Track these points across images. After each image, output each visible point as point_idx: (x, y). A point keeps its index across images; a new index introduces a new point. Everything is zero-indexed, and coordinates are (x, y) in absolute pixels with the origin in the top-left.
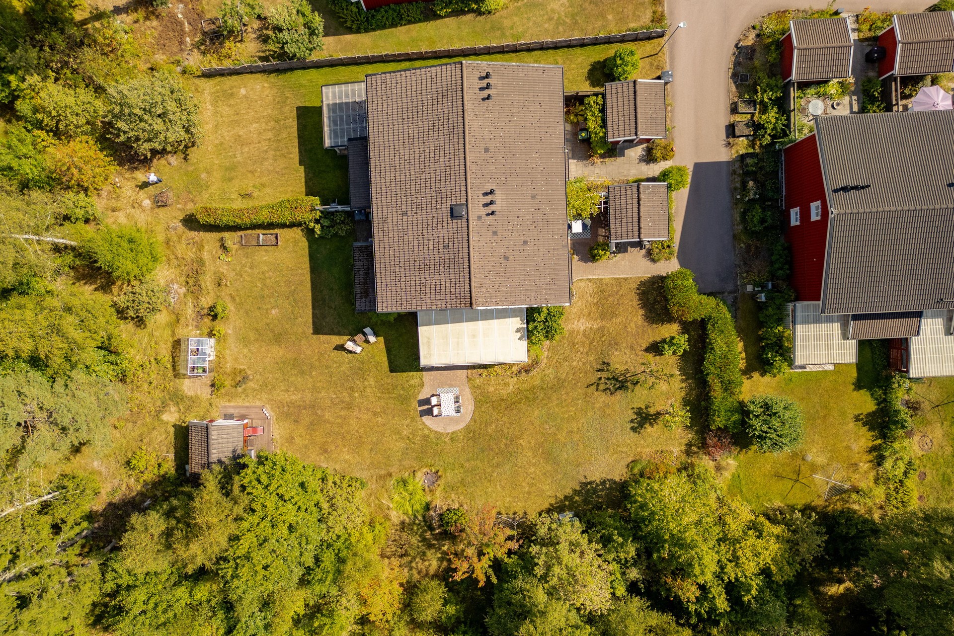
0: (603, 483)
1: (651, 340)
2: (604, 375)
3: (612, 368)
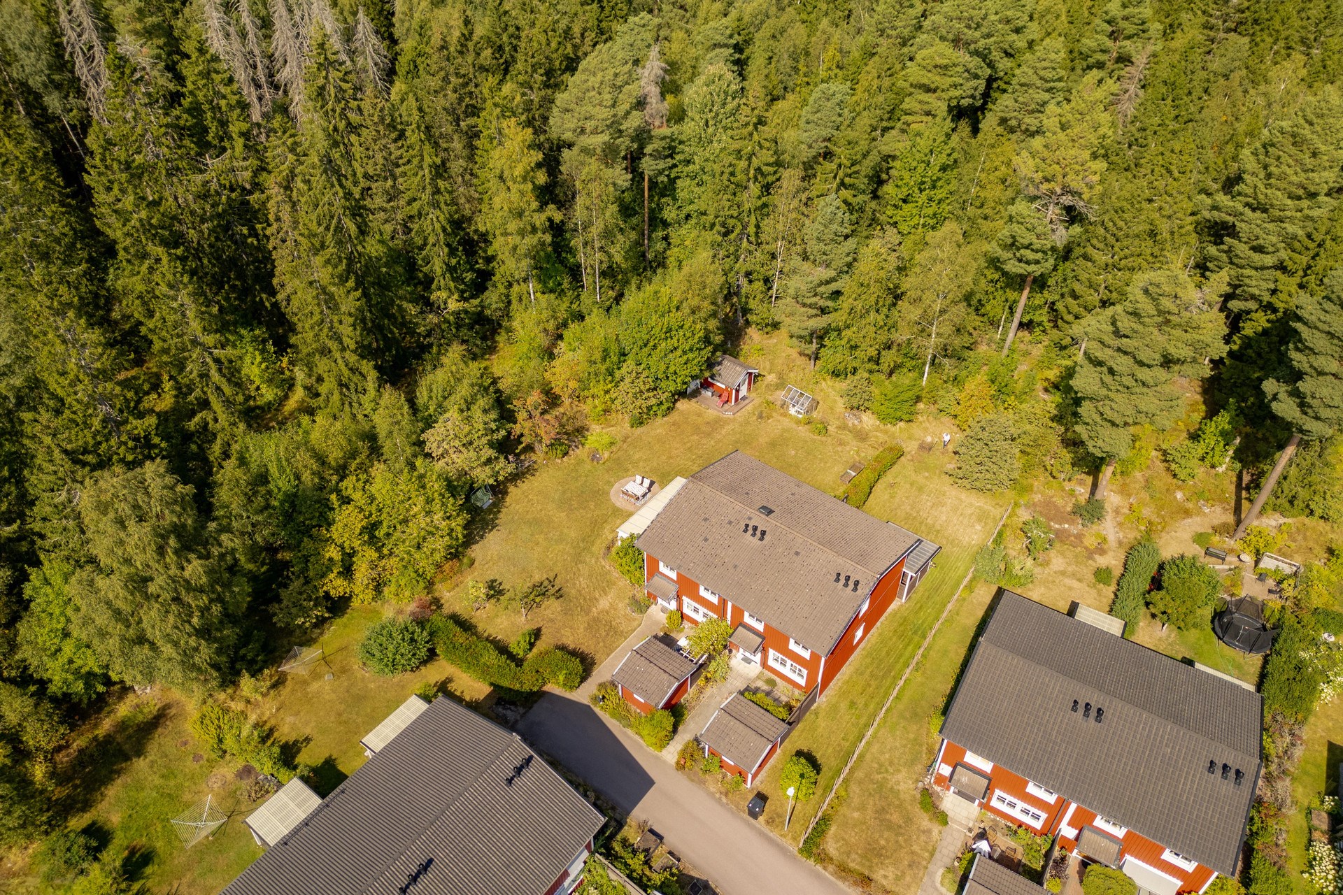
0: (482, 537)
1: (543, 637)
2: (553, 591)
3: (553, 599)
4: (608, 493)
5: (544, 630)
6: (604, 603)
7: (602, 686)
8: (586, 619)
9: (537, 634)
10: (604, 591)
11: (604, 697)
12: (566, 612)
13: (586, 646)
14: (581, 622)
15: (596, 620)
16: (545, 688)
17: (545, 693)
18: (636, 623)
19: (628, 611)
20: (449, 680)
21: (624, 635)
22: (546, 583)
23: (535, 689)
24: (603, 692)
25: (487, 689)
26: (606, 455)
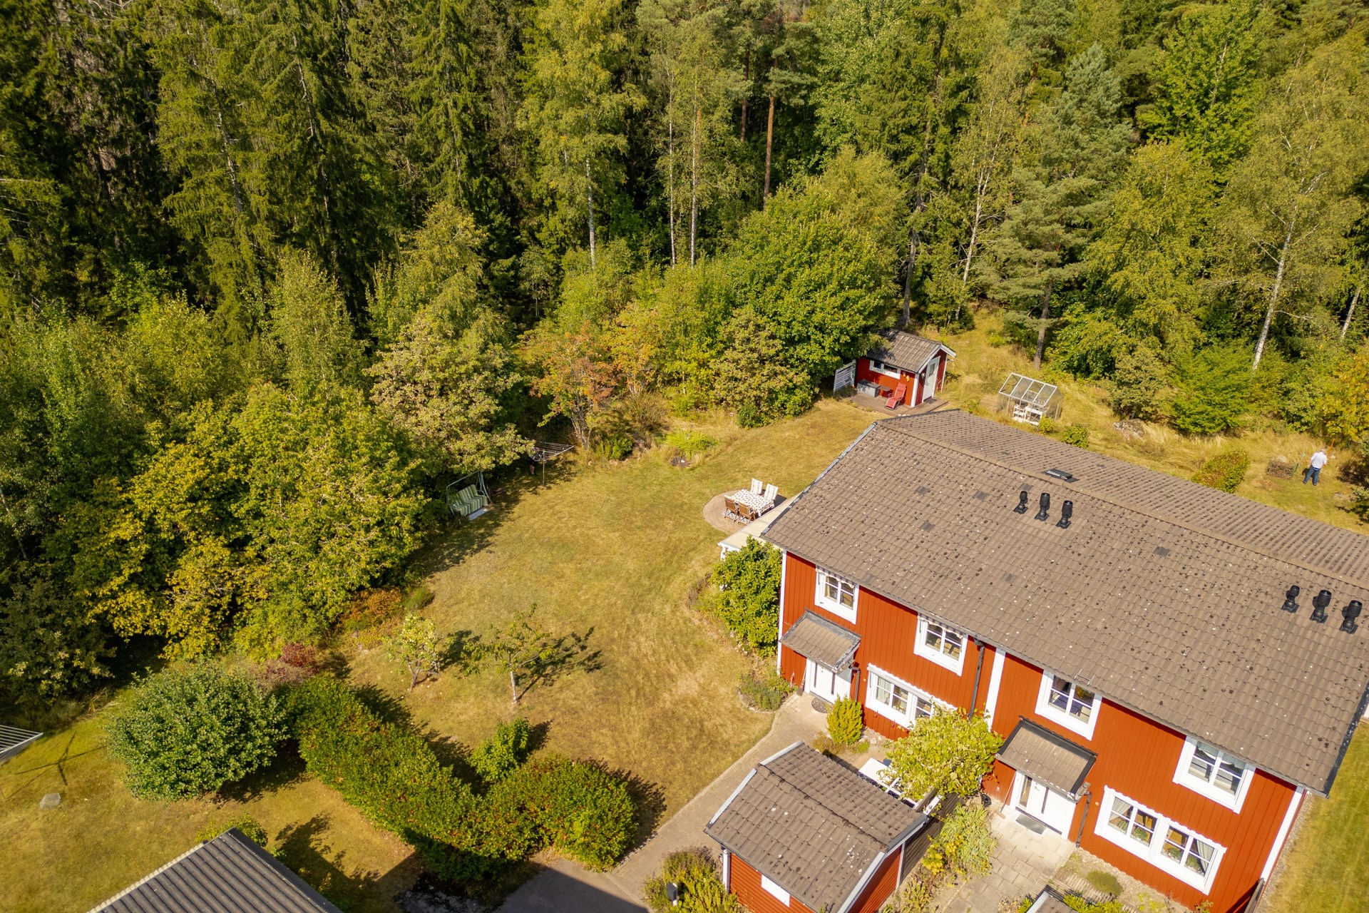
1: (550, 743)
4: (698, 509)
5: (554, 730)
6: (687, 685)
7: (677, 860)
8: (647, 712)
9: (537, 736)
10: (688, 661)
11: (682, 889)
12: (605, 697)
13: (647, 768)
14: (635, 720)
15: (670, 717)
16: (540, 858)
17: (538, 869)
18: (758, 728)
19: (741, 701)
20: (318, 825)
21: (733, 751)
22: (569, 642)
23: (513, 855)
24: (680, 875)
25: (401, 851)
26: (698, 458)
